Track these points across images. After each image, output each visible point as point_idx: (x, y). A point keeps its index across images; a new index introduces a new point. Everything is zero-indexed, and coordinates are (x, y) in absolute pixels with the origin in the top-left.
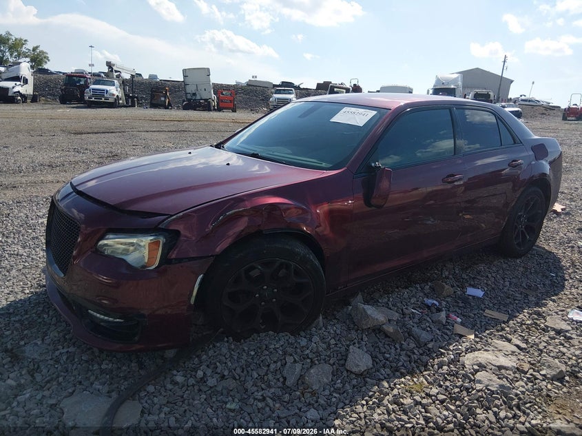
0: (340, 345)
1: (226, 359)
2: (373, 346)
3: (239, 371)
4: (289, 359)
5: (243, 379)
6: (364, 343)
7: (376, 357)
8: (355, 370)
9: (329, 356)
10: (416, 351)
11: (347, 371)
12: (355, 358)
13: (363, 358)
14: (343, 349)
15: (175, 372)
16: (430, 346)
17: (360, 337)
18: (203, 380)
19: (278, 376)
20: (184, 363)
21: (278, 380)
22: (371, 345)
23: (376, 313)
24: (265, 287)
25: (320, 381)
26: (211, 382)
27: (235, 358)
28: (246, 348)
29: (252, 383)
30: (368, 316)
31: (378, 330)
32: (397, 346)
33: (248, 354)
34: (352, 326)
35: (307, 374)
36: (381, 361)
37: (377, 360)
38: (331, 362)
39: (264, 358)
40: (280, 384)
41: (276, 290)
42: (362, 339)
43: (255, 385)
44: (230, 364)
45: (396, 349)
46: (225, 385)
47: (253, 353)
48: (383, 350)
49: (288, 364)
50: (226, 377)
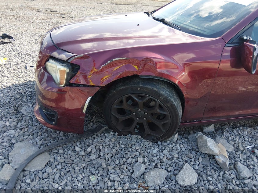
0: (180, 159)
1: (106, 145)
2: (203, 167)
3: (110, 156)
4: (140, 160)
5: (109, 162)
6: (198, 163)
7: (202, 177)
8: (181, 183)
9: (170, 165)
10: (234, 181)
11: (176, 181)
12: (185, 174)
13: (191, 175)
14: (181, 163)
15: (78, 144)
16: (246, 182)
17: (197, 158)
18: (89, 154)
19: (130, 168)
20: (86, 139)
21: (129, 170)
22: (202, 166)
23: (214, 146)
24: (140, 110)
25: (154, 181)
26: (93, 157)
27: (111, 147)
28: (121, 142)
29: (112, 167)
30: (207, 146)
31: (212, 157)
32: (221, 174)
33: (120, 147)
34: (195, 148)
35: (148, 174)
36: (204, 181)
37: (201, 179)
38: (169, 169)
39: (127, 152)
40: (129, 173)
41: (146, 113)
42: (198, 159)
43: (114, 168)
44: (106, 150)
45: (219, 176)
46: (99, 161)
47: (123, 146)
48: (209, 173)
49: (138, 163)
50: (101, 157)
